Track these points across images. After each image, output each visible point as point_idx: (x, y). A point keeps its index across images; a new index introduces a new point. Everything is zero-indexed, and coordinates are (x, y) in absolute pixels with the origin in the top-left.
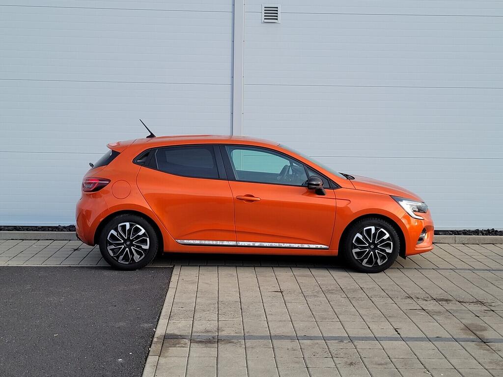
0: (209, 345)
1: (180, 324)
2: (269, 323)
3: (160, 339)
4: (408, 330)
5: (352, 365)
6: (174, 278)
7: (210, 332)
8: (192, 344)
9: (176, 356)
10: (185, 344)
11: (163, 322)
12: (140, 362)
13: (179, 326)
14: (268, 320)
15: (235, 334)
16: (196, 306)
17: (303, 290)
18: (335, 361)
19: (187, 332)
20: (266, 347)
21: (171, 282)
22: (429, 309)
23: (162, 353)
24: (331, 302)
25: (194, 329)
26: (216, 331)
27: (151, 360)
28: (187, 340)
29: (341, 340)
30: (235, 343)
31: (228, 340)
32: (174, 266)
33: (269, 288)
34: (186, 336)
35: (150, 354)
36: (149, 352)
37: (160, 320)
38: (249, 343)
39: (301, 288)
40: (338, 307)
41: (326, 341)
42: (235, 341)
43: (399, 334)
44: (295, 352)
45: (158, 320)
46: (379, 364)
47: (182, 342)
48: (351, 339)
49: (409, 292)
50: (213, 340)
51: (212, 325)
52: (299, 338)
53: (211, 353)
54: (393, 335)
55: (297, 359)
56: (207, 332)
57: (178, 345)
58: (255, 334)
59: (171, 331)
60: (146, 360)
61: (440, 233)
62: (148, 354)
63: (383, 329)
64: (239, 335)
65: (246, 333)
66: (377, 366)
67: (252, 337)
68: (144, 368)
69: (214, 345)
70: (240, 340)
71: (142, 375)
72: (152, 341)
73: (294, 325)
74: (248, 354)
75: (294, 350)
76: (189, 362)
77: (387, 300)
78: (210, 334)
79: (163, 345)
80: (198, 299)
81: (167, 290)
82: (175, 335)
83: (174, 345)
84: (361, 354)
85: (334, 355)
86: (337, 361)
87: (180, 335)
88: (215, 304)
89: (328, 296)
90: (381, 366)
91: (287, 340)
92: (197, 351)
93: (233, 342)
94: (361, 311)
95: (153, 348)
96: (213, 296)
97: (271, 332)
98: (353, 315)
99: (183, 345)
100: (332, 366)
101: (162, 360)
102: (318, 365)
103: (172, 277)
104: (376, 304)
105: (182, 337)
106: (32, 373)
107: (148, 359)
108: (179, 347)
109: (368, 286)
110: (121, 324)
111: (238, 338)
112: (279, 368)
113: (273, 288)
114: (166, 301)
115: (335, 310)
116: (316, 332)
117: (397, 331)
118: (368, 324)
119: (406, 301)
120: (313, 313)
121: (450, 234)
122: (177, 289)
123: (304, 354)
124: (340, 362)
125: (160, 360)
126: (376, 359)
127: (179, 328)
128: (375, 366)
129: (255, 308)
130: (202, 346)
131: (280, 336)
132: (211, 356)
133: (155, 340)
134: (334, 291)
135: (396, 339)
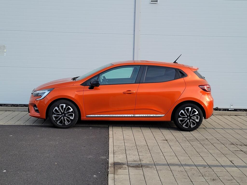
0: (138, 168)
1: (120, 157)
2: (165, 157)
3: (112, 165)
4: (237, 162)
5: (214, 180)
6: (111, 132)
7: (136, 161)
8: (129, 168)
9: (122, 174)
10: (126, 168)
11: (111, 155)
12: (105, 177)
13: (120, 158)
14: (164, 155)
15: (149, 163)
16: (126, 147)
17: (177, 140)
18: (205, 178)
19: (124, 161)
20: (167, 170)
21: (109, 135)
22: (244, 150)
23: (115, 173)
24: (193, 146)
25: (128, 160)
26: (139, 161)
27: (110, 176)
28: (126, 166)
29: (204, 166)
30: (151, 168)
31: (147, 166)
32: (109, 126)
33: (160, 138)
34: (125, 163)
35: (109, 173)
36: (108, 172)
37: (109, 155)
38: (158, 168)
39: (176, 138)
40: (198, 149)
41: (197, 167)
42: (151, 166)
43: (233, 164)
44: (183, 173)
45: (108, 154)
46: (228, 180)
47: (124, 167)
48: (210, 166)
49: (232, 141)
50: (139, 166)
51: (136, 158)
52: (183, 165)
53: (140, 173)
54: (230, 164)
55: (185, 177)
56: (135, 161)
57: (122, 168)
58: (159, 163)
59: (117, 160)
60: (108, 176)
61: (238, 110)
62: (108, 173)
63: (224, 161)
64: (151, 163)
65: (155, 162)
66: (227, 181)
67: (158, 165)
68: (108, 180)
69: (140, 168)
70: (153, 166)
71: (108, 184)
72: (108, 166)
73: (178, 158)
74: (159, 174)
75: (182, 172)
76: (130, 177)
77: (222, 145)
78: (136, 163)
79: (114, 168)
80: (125, 143)
81: (109, 139)
82: (119, 163)
83: (120, 168)
84: (217, 174)
85: (203, 175)
86: (206, 178)
87: (122, 163)
88: (135, 146)
89: (191, 143)
90: (229, 181)
91: (177, 166)
92: (133, 171)
93: (149, 167)
94: (211, 151)
95: (110, 170)
96: (133, 142)
97: (168, 162)
98: (207, 153)
99: (125, 169)
100: (204, 181)
101: (116, 177)
102: (196, 180)
103: (109, 132)
104: (216, 147)
105: (123, 164)
106: (51, 182)
107: (109, 175)
108: (122, 169)
109: (209, 138)
110: (90, 156)
111: (152, 164)
112: (177, 182)
113: (162, 138)
114: (109, 144)
115: (197, 150)
116: (190, 163)
117: (232, 162)
118: (216, 158)
119: (231, 146)
120: (186, 152)
121: (243, 111)
122: (114, 138)
123: (188, 174)
124: (208, 179)
125: (115, 176)
126: (226, 177)
127: (120, 159)
128: (226, 181)
129: (155, 149)
130: (134, 169)
131: (173, 164)
132: (140, 174)
133: (110, 165)
134: (193, 140)
135: (232, 167)
